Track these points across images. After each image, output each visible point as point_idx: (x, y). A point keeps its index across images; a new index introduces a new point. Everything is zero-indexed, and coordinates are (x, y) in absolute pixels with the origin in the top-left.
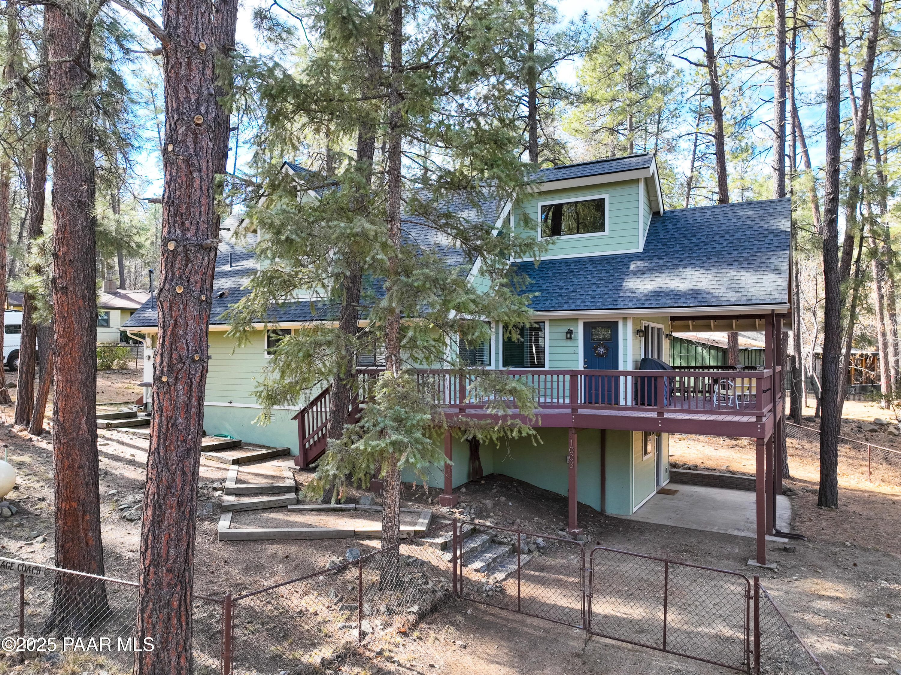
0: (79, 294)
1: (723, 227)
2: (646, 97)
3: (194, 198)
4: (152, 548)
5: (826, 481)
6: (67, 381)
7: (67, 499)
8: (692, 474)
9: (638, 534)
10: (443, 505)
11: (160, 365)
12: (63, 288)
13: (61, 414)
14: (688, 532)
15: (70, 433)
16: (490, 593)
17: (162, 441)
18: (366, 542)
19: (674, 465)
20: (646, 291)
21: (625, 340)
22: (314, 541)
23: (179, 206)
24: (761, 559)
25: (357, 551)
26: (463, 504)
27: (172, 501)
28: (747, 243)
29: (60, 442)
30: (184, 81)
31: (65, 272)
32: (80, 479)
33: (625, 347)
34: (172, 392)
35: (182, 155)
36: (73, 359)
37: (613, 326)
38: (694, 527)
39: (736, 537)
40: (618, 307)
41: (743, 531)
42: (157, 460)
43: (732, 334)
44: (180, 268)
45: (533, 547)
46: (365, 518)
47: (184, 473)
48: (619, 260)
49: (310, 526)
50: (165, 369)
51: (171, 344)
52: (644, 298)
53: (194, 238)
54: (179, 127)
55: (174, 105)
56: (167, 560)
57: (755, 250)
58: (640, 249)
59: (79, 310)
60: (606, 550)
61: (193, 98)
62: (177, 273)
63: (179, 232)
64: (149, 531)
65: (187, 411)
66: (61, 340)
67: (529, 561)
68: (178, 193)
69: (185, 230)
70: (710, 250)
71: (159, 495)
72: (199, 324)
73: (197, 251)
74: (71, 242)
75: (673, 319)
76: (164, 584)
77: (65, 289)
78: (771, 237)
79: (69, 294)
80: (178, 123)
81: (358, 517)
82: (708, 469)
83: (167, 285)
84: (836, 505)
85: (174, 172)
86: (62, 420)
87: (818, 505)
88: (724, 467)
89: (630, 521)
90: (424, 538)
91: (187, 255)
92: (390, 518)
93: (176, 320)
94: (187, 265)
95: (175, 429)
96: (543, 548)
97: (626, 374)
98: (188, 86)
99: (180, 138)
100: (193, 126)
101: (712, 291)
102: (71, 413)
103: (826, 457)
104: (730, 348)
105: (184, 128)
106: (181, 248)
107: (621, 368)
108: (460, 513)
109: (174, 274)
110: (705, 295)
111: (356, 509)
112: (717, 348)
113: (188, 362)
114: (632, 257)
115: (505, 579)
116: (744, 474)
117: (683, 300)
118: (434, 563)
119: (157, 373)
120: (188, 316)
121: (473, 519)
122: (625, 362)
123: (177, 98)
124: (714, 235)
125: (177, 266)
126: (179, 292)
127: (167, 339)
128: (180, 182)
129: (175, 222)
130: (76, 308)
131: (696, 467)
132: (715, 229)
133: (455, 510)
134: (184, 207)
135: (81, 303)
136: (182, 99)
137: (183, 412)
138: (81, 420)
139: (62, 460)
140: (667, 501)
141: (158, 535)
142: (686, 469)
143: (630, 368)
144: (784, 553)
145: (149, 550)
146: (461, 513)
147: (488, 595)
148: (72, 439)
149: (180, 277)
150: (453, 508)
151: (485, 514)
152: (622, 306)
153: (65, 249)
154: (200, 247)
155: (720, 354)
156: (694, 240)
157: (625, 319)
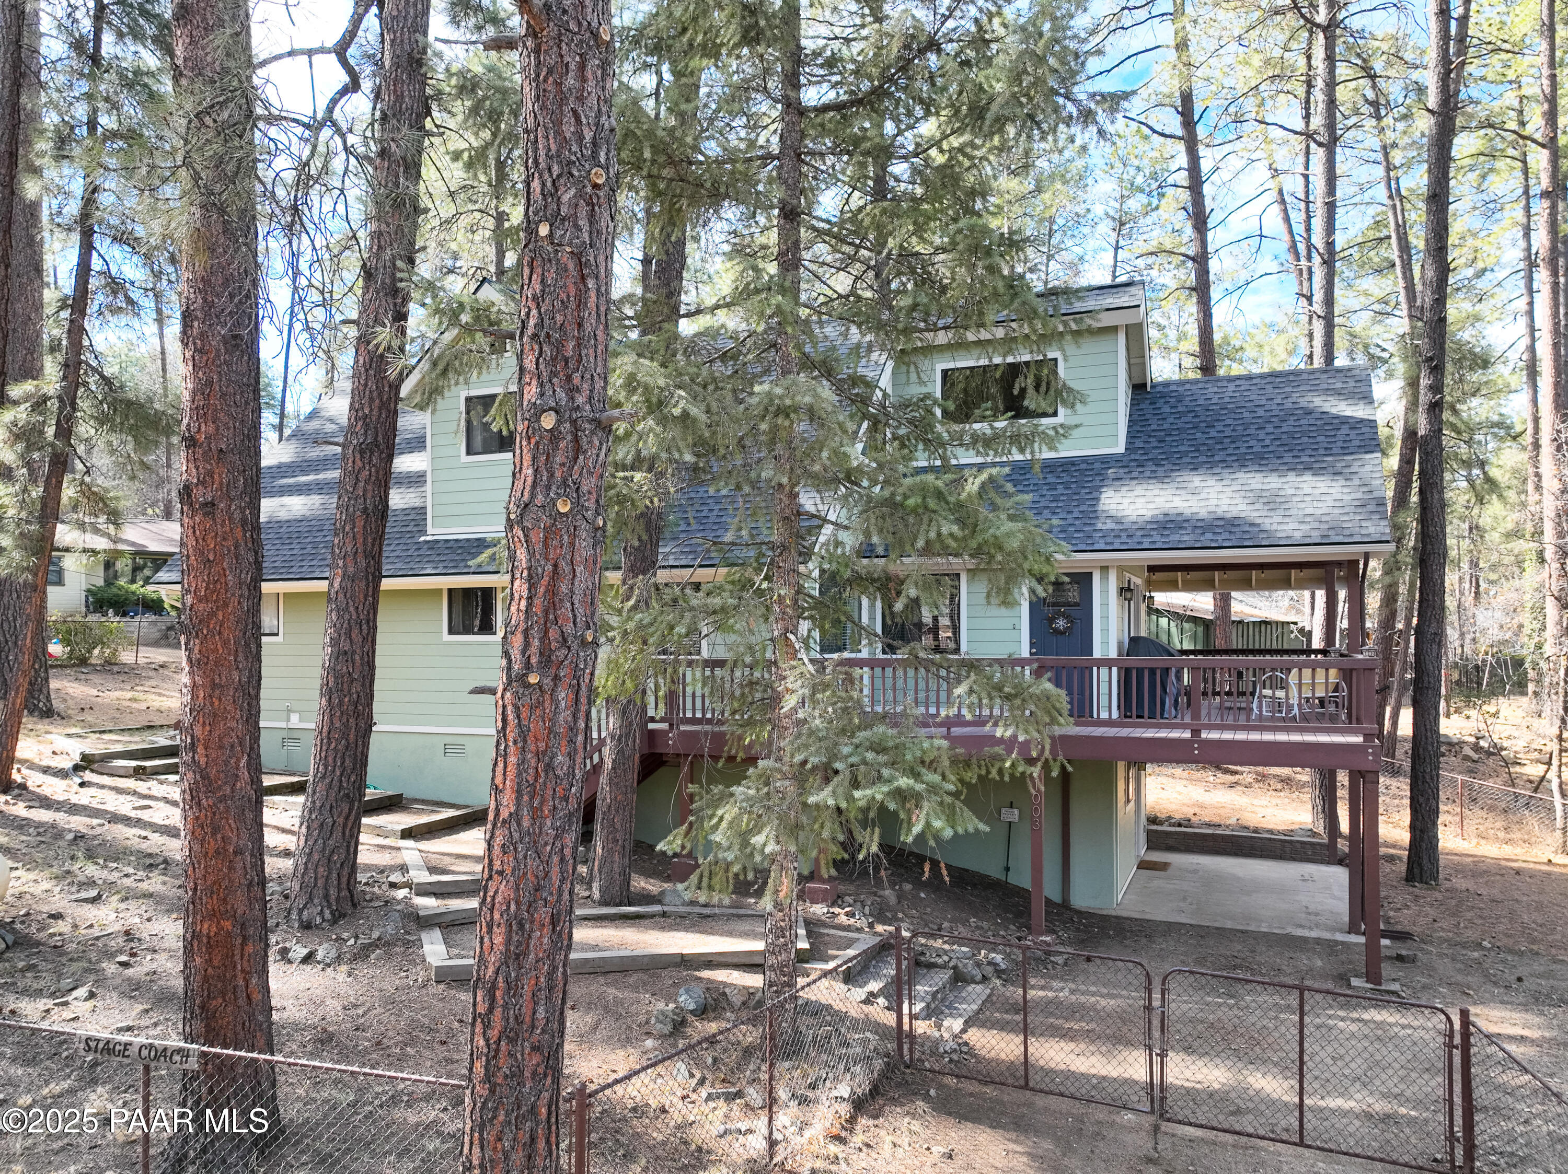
0: (237, 516)
1: (1261, 412)
2: (1039, 190)
3: (588, 328)
4: (505, 1007)
5: (1422, 839)
6: (214, 686)
7: (213, 915)
8: (1185, 833)
9: (1144, 941)
10: (814, 902)
11: (523, 652)
12: (206, 504)
13: (201, 750)
14: (1221, 933)
15: (220, 788)
16: (955, 1057)
17: (526, 798)
18: (706, 974)
19: (1153, 820)
20: (1140, 520)
21: (1105, 605)
22: (611, 976)
23: (559, 346)
24: (1373, 976)
25: (698, 991)
26: (849, 899)
27: (543, 914)
28: (1305, 440)
29: (199, 804)
30: (572, 99)
31: (210, 474)
32: (238, 875)
33: (1105, 618)
34: (547, 704)
35: (570, 244)
36: (226, 642)
37: (1083, 580)
38: (1229, 925)
39: (1305, 940)
40: (1096, 547)
41: (1311, 929)
42: (516, 835)
43: (1222, 595)
44: (563, 465)
45: (989, 970)
46: (686, 930)
47: (562, 860)
48: (1084, 466)
49: (595, 948)
50: (534, 660)
51: (546, 612)
52: (1139, 533)
53: (588, 407)
54: (563, 189)
55: (553, 147)
56: (533, 1027)
57: (1322, 452)
58: (1121, 448)
59: (236, 547)
60: (1192, 972)
61: (588, 135)
62: (558, 474)
63: (561, 394)
64: (497, 972)
65: (571, 741)
66: (201, 607)
67: (989, 996)
68: (559, 318)
69: (572, 391)
70: (1243, 450)
71: (518, 903)
72: (592, 573)
73: (593, 433)
74: (221, 415)
75: (1152, 569)
76: (527, 1074)
77: (209, 507)
78: (1345, 430)
79: (218, 515)
80: (562, 181)
81: (672, 928)
82: (1209, 825)
83: (540, 497)
84: (1436, 879)
85: (550, 278)
86: (203, 761)
87: (1407, 880)
88: (1233, 821)
89: (1117, 917)
90: (807, 962)
91: (576, 440)
92: (782, 929)
93: (555, 566)
94: (576, 459)
95: (551, 775)
96: (1003, 971)
97: (1107, 663)
98: (580, 110)
99: (564, 211)
100: (589, 189)
101: (1258, 521)
102: (221, 747)
103: (1421, 800)
104: (1217, 618)
105: (572, 192)
106: (568, 425)
107: (1097, 653)
108: (847, 914)
109: (552, 475)
110: (1247, 528)
111: (664, 914)
112: (1195, 620)
113: (575, 646)
114: (1106, 461)
115: (964, 1031)
116: (1270, 831)
117: (1209, 536)
118: (838, 1005)
119: (516, 667)
120: (577, 558)
121: (871, 926)
122: (1105, 643)
123: (559, 133)
124: (1246, 426)
125: (558, 459)
126: (563, 509)
127: (537, 601)
128: (563, 296)
129: (554, 374)
130: (230, 543)
131: (1188, 823)
132: (1246, 415)
133: (837, 910)
134: (571, 344)
135: (239, 533)
136: (568, 135)
137: (564, 742)
138: (238, 760)
139: (203, 840)
140: (1158, 881)
141: (517, 979)
142: (1173, 825)
143: (1113, 654)
144: (1398, 964)
145: (498, 1012)
146: (850, 915)
147: (951, 1061)
148: (223, 799)
149: (565, 481)
150: (833, 904)
151: (889, 915)
152: (1103, 547)
153: (211, 428)
154: (597, 423)
155: (1200, 630)
156: (1213, 433)
157: (1105, 569)
